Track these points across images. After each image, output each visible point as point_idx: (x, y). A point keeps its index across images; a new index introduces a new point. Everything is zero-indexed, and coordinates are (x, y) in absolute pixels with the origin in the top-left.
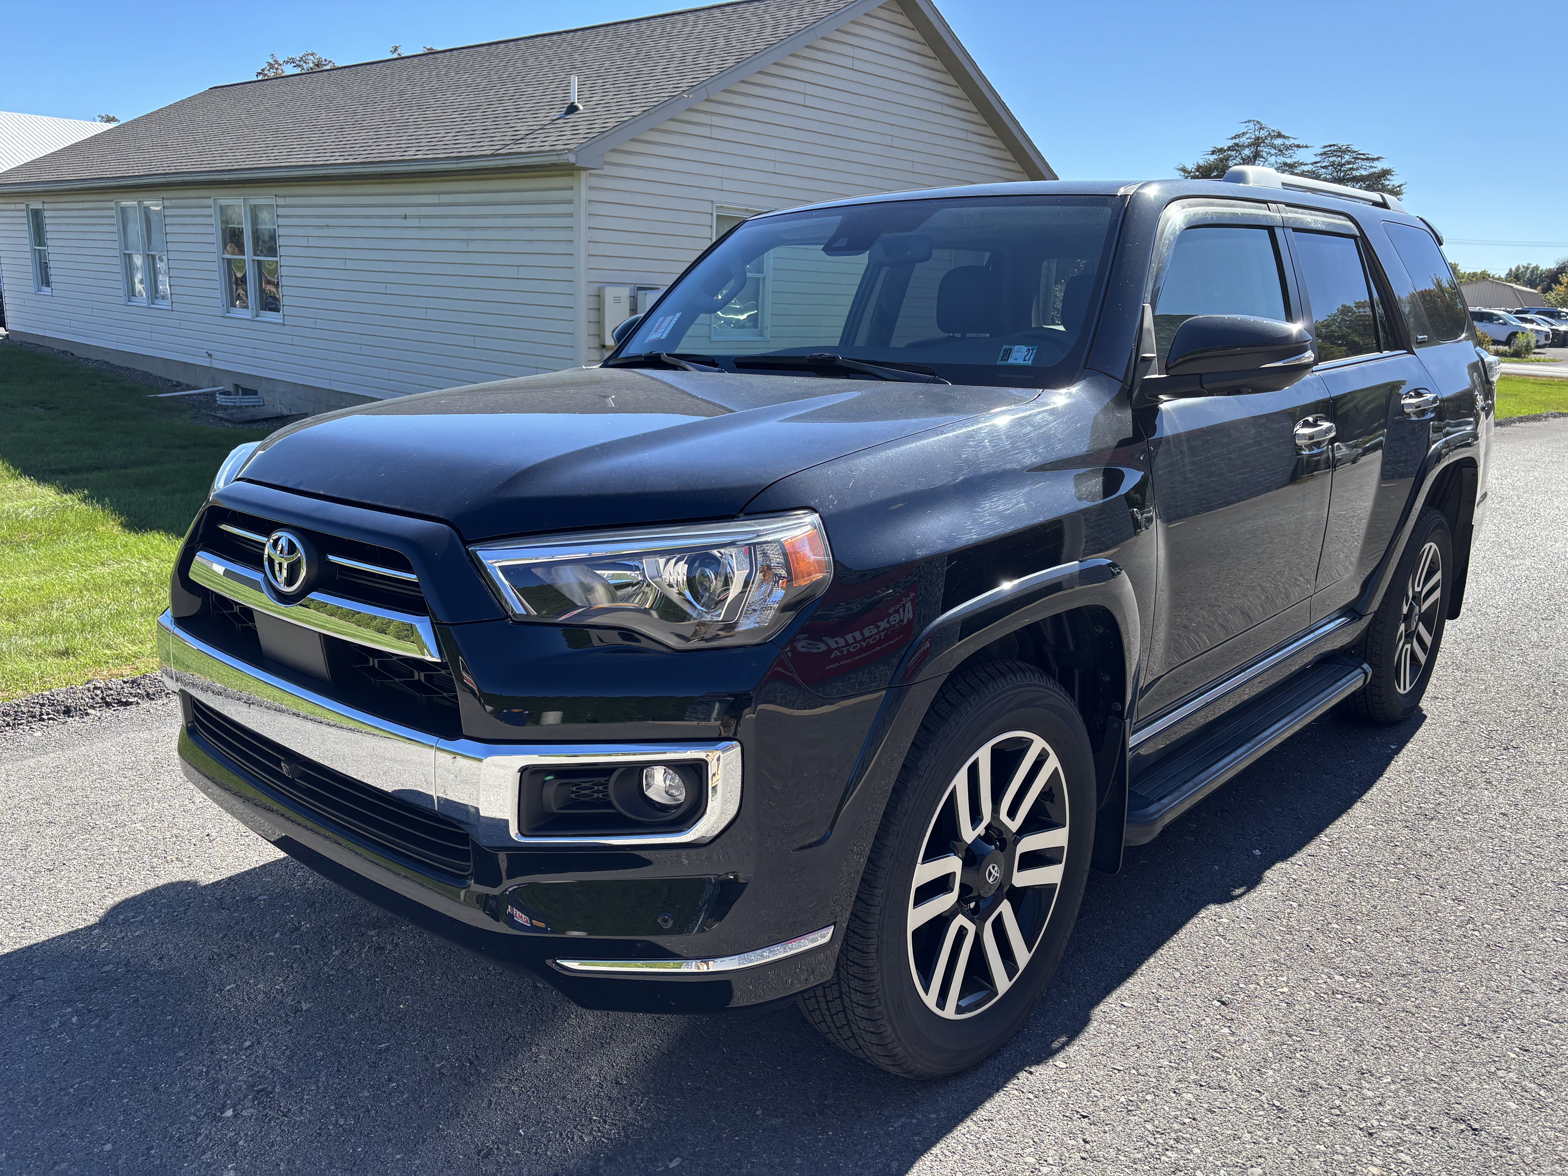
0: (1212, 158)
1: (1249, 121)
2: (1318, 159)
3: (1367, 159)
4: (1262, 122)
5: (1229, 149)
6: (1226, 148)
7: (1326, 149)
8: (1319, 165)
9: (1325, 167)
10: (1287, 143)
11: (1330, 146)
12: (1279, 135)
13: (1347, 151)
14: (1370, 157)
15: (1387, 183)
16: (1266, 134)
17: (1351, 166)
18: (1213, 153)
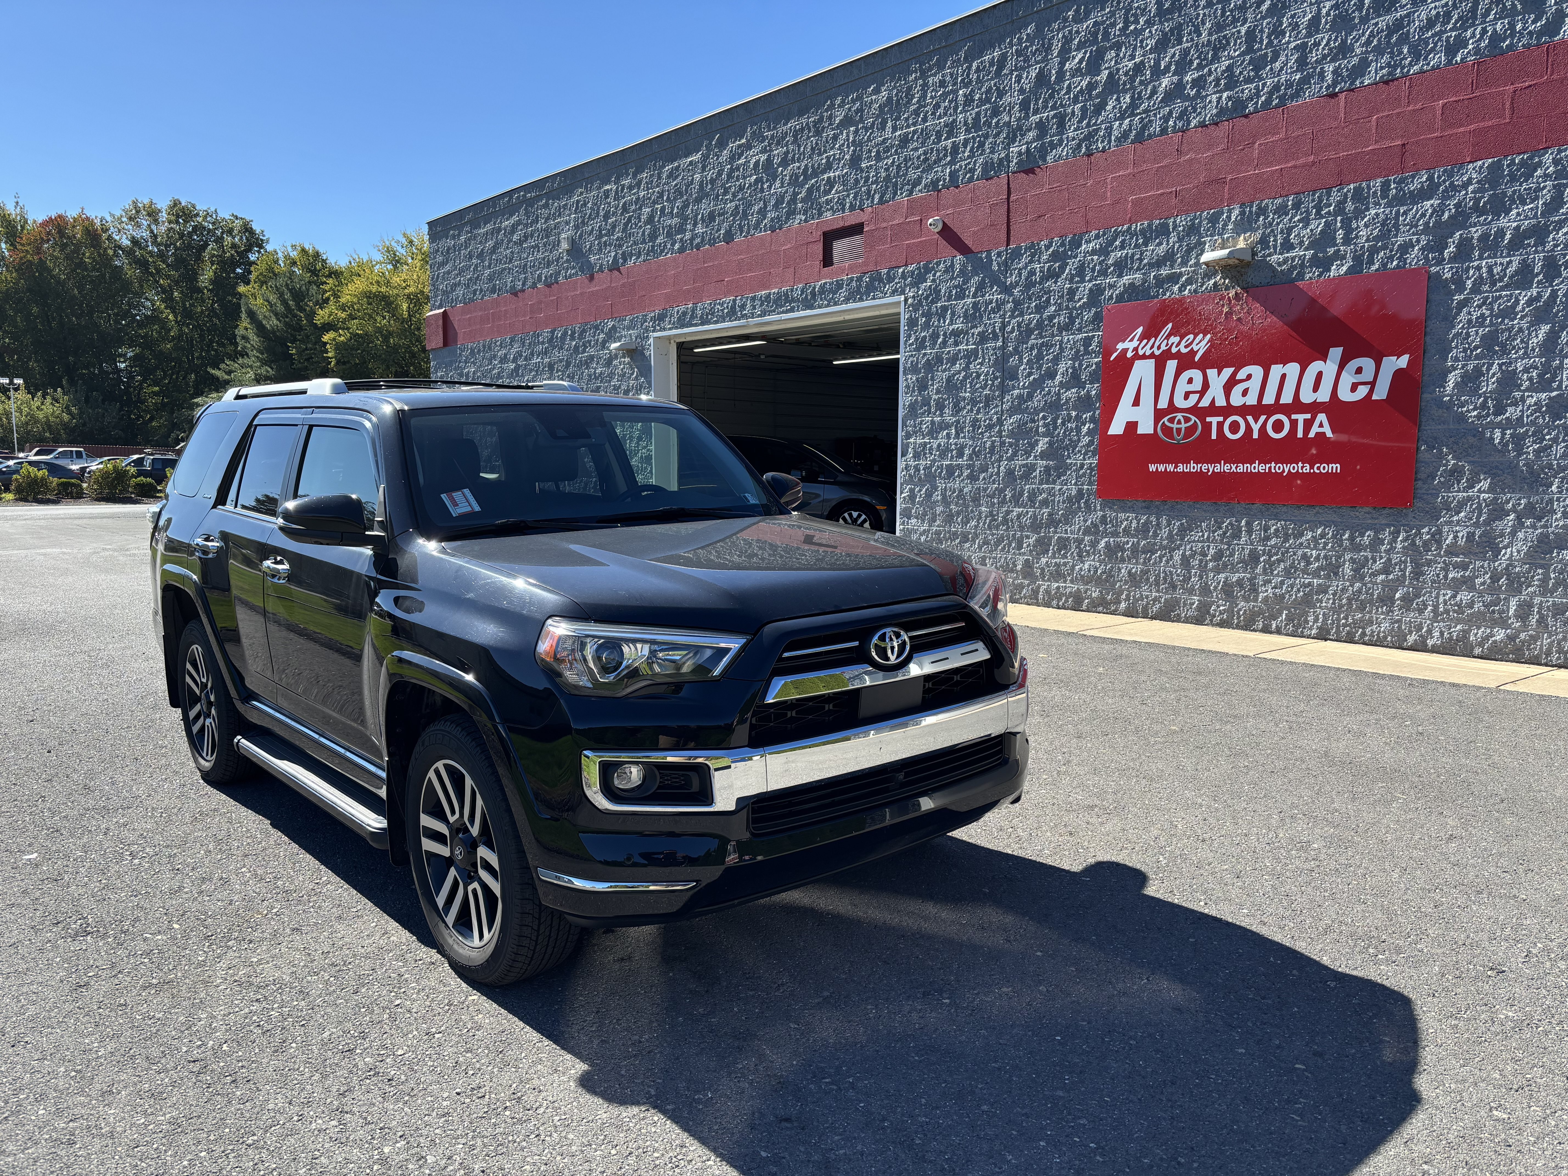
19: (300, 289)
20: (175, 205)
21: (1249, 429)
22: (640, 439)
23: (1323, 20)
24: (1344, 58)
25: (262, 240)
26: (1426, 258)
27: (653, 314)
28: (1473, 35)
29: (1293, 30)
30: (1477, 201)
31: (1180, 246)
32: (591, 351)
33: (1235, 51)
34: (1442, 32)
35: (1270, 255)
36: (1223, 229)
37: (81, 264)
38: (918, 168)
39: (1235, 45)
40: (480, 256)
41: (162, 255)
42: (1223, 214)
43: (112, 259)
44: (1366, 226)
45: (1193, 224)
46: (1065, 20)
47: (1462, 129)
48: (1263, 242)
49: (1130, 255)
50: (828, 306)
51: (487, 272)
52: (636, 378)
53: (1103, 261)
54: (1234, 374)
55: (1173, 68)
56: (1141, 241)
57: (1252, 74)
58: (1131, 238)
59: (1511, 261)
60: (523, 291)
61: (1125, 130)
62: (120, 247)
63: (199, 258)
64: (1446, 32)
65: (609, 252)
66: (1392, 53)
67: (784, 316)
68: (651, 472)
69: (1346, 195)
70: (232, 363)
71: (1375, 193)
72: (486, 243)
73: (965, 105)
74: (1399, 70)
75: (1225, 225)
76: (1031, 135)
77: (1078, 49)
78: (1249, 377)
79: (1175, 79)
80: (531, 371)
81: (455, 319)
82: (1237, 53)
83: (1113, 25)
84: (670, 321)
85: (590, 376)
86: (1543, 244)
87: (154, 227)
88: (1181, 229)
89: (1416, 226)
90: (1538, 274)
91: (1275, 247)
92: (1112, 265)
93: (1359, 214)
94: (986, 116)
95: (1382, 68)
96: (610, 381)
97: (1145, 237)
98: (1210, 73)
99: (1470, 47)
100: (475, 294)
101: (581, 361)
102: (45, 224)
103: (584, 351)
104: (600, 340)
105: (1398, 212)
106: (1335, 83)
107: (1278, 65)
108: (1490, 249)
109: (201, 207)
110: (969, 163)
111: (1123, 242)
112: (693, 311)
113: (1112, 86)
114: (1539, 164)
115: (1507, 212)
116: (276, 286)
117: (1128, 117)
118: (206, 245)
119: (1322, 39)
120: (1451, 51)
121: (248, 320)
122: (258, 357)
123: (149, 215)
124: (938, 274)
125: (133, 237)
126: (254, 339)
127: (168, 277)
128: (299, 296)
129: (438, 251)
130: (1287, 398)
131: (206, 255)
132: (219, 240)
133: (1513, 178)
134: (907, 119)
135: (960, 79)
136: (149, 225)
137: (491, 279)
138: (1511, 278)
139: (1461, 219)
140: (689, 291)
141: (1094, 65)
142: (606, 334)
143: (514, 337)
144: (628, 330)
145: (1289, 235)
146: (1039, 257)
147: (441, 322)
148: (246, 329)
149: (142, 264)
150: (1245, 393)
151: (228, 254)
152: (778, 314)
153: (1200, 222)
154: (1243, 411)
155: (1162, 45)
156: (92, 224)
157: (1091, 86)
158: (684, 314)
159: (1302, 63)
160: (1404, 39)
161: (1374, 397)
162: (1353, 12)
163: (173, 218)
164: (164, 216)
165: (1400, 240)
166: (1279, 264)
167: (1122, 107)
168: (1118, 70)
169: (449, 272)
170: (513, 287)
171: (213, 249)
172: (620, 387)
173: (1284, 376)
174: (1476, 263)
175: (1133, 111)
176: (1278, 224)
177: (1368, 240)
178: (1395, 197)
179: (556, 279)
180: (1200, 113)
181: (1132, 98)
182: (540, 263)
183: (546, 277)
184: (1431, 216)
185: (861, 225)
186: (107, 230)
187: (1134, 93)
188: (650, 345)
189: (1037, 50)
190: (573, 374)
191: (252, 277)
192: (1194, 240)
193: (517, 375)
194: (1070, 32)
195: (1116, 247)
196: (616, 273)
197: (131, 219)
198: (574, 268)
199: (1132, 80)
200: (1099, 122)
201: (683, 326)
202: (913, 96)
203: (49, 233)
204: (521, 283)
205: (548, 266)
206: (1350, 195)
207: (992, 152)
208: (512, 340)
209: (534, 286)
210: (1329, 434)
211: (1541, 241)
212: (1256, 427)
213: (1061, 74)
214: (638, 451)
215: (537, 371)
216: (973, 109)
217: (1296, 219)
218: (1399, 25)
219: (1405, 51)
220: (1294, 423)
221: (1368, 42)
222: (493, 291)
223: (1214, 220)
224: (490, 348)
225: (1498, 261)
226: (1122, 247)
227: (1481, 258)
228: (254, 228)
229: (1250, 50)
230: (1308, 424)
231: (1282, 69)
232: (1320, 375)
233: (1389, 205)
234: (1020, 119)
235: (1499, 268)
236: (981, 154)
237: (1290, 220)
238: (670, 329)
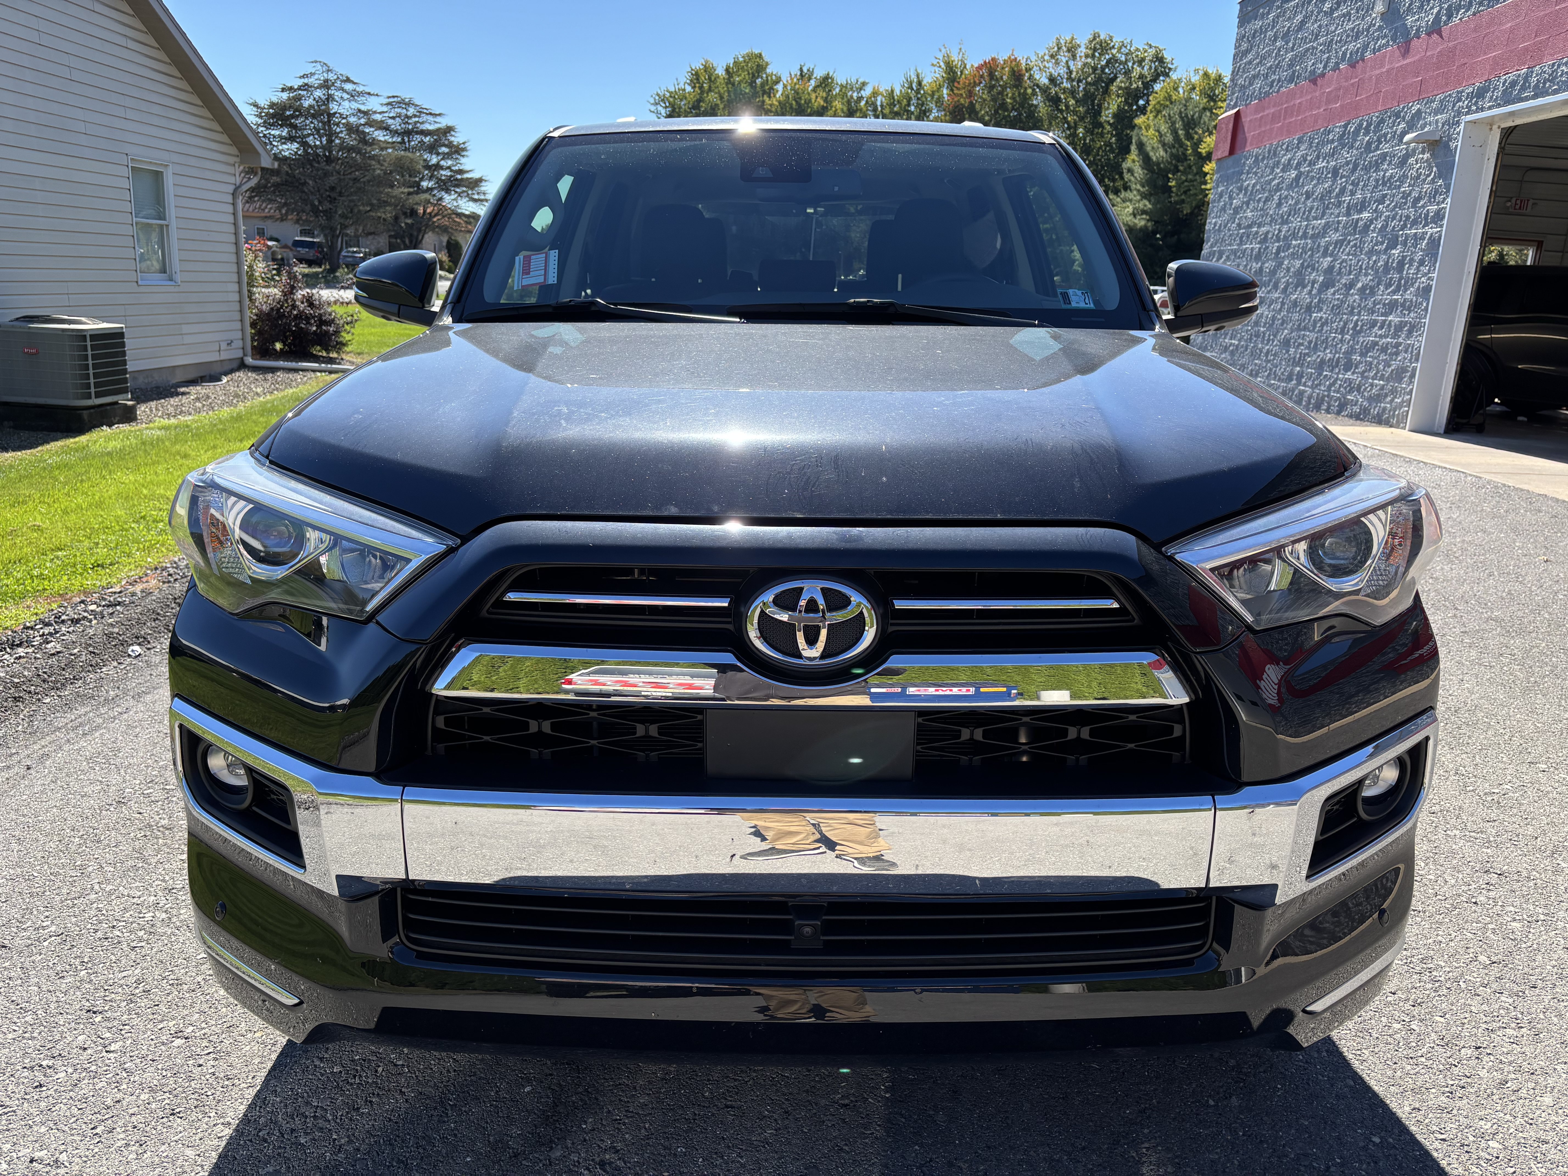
0: (285, 96)
1: (316, 62)
2: (385, 109)
3: (431, 114)
4: (329, 64)
5: (299, 88)
6: (296, 87)
7: (392, 100)
8: (386, 115)
9: (393, 118)
10: (358, 89)
11: (394, 97)
12: (348, 80)
13: (409, 104)
14: (433, 112)
15: (452, 139)
16: (335, 77)
17: (417, 119)
18: (283, 90)
19: (1193, 116)
20: (1094, 39)
22: (1422, 263)
25: (1170, 69)
27: (1471, 89)
32: (1385, 148)
37: (1003, 106)
40: (1286, 36)
41: (1073, 92)
43: (1030, 98)
51: (1289, 55)
52: (1433, 181)
60: (1323, 75)
62: (1038, 86)
63: (1106, 91)
65: (1432, 8)
68: (1426, 309)
70: (1115, 197)
72: (1294, 19)
80: (1312, 178)
81: (1246, 120)
84: (1491, 97)
85: (1377, 181)
87: (1071, 63)
96: (1399, 187)
100: (1271, 86)
101: (1370, 162)
102: (980, 68)
103: (1377, 148)
104: (1398, 133)
109: (1117, 40)
112: (1526, 78)
116: (1169, 115)
118: (1116, 78)
121: (1136, 152)
122: (1139, 191)
123: (1069, 51)
125: (1051, 75)
126: (1139, 172)
127: (1075, 112)
128: (1190, 124)
129: (1244, 36)
131: (1113, 88)
132: (1128, 73)
136: (1067, 62)
137: (1290, 66)
140: (1526, 49)
142: (1407, 123)
143: (1303, 137)
144: (1436, 114)
147: (1231, 126)
148: (1134, 161)
149: (1054, 101)
151: (1134, 86)
156: (1018, 64)
158: (1513, 84)
163: (1090, 52)
164: (1082, 51)
169: (1250, 62)
170: (1313, 72)
171: (1121, 82)
172: (1410, 194)
179: (1362, 54)
182: (1348, 36)
183: (1351, 54)
186: (1030, 69)
188: (1458, 134)
190: (1359, 179)
191: (1149, 108)
193: (1297, 185)
196: (1435, 36)
197: (1052, 56)
198: (1385, 36)
201: (1508, 102)
203: (982, 76)
204: (1321, 66)
205: (1357, 38)
208: (1300, 141)
209: (1336, 68)
214: (1417, 278)
215: (1319, 179)
222: (1291, 80)
224: (1275, 154)
228: (1165, 56)
238: (1490, 108)
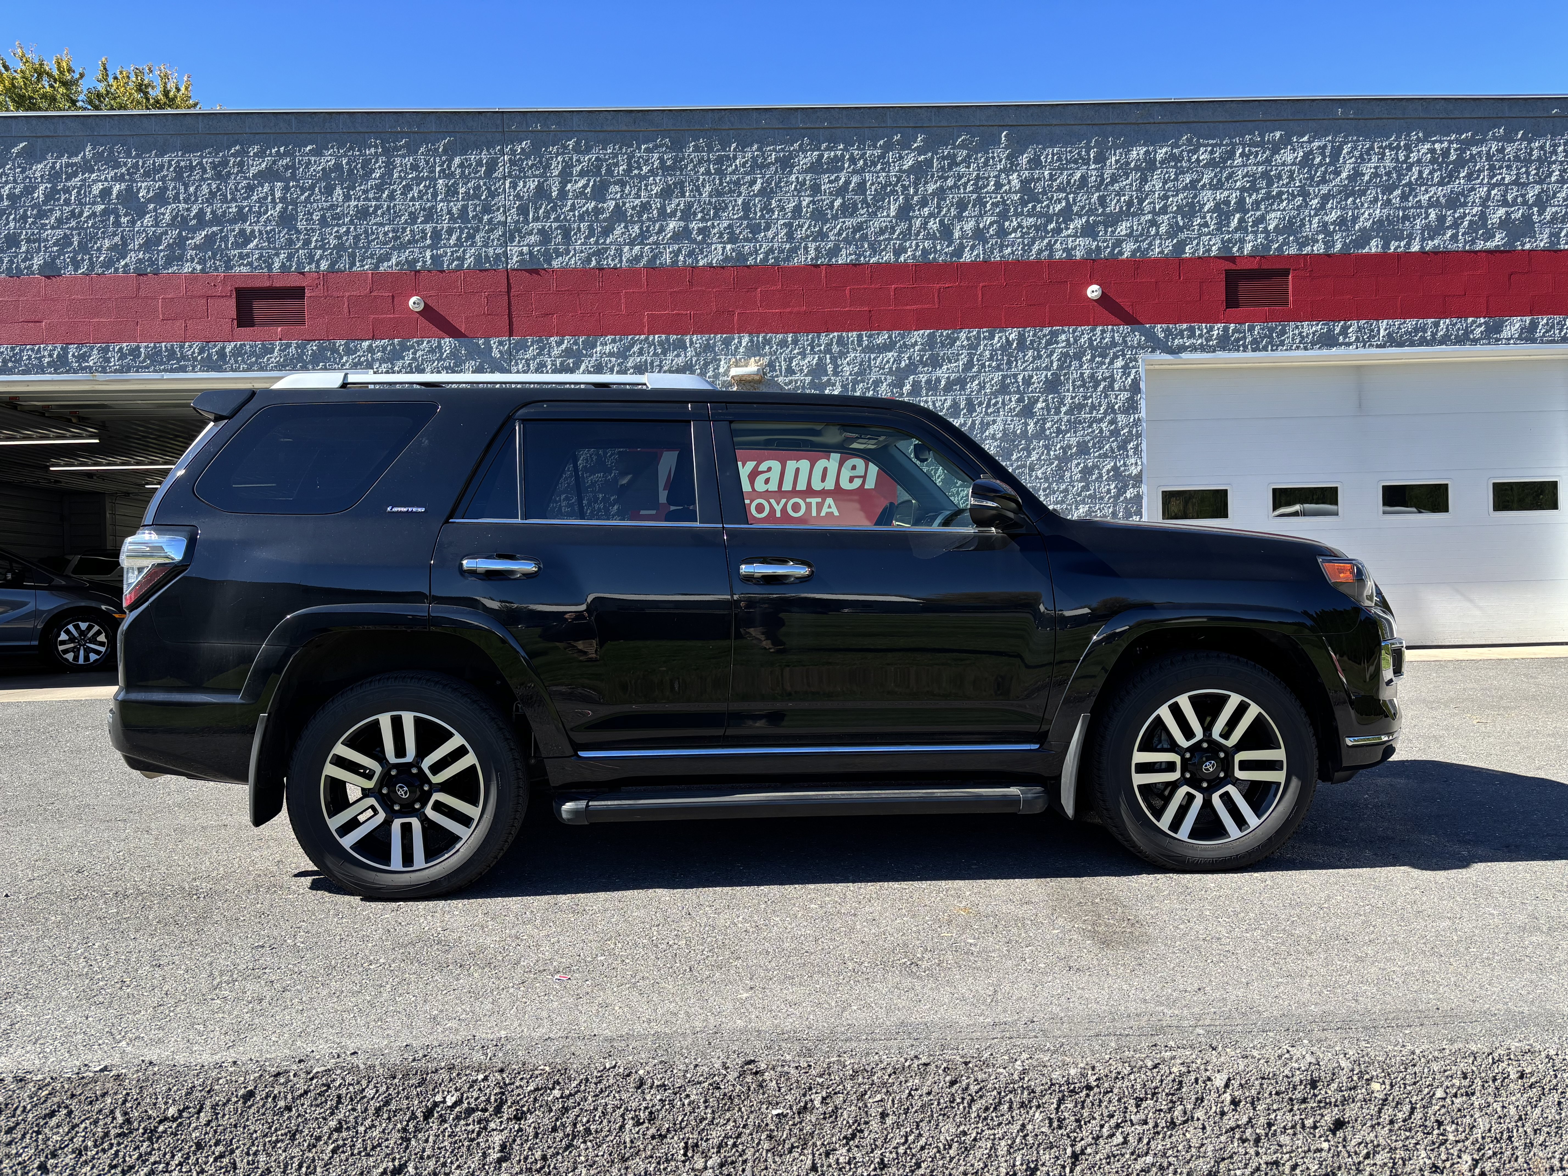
21: (772, 510)
23: (804, 210)
24: (822, 241)
26: (892, 391)
28: (911, 247)
29: (781, 211)
30: (922, 357)
31: (698, 360)
33: (733, 214)
34: (889, 239)
35: (777, 376)
36: (736, 351)
38: (385, 243)
39: (733, 209)
42: (734, 339)
44: (848, 364)
45: (708, 343)
46: (565, 147)
47: (908, 307)
48: (771, 365)
49: (649, 361)
50: (249, 370)
53: (622, 363)
54: (757, 466)
55: (679, 214)
56: (660, 351)
57: (750, 235)
58: (650, 347)
59: (946, 400)
61: (636, 255)
64: (892, 239)
66: (856, 245)
67: (167, 376)
69: (832, 339)
71: (853, 341)
73: (447, 194)
74: (862, 259)
75: (737, 348)
76: (533, 239)
77: (582, 174)
78: (769, 469)
79: (682, 224)
82: (735, 217)
83: (617, 165)
86: (964, 390)
88: (698, 345)
89: (884, 369)
90: (963, 409)
91: (781, 372)
92: (632, 368)
93: (843, 354)
94: (475, 210)
95: (850, 254)
97: (663, 348)
98: (713, 227)
99: (909, 253)
105: (870, 358)
106: (817, 258)
107: (770, 234)
108: (932, 389)
110: (456, 251)
111: (641, 349)
113: (619, 214)
114: (958, 338)
115: (941, 366)
117: (638, 244)
119: (805, 223)
120: (898, 252)
124: (419, 353)
130: (802, 486)
133: (943, 345)
134: (365, 192)
135: (438, 169)
138: (948, 410)
139: (912, 368)
141: (600, 193)
145: (791, 363)
146: (549, 351)
150: (767, 481)
152: (155, 371)
153: (715, 343)
154: (767, 495)
155: (666, 193)
157: (597, 211)
159: (790, 236)
160: (864, 238)
161: (866, 487)
162: (826, 209)
165: (873, 377)
166: (786, 384)
167: (631, 235)
168: (624, 204)
173: (797, 470)
174: (925, 398)
175: (642, 240)
176: (781, 354)
177: (851, 374)
178: (867, 346)
180: (707, 256)
181: (641, 229)
184: (893, 363)
185: (302, 289)
187: (642, 225)
189: (533, 165)
192: (710, 356)
194: (571, 159)
195: (634, 353)
199: (640, 216)
200: (608, 242)
202: (373, 171)
206: (835, 340)
207: (486, 245)
210: (836, 513)
211: (963, 388)
212: (778, 509)
213: (563, 194)
216: (458, 200)
217: (795, 352)
218: (859, 228)
219: (866, 246)
220: (809, 505)
221: (839, 234)
223: (727, 343)
225: (939, 398)
226: (641, 353)
227: (927, 395)
229: (746, 217)
230: (820, 506)
231: (774, 238)
232: (825, 470)
233: (863, 351)
234: (518, 221)
235: (940, 403)
236: (472, 245)
237: (791, 352)
